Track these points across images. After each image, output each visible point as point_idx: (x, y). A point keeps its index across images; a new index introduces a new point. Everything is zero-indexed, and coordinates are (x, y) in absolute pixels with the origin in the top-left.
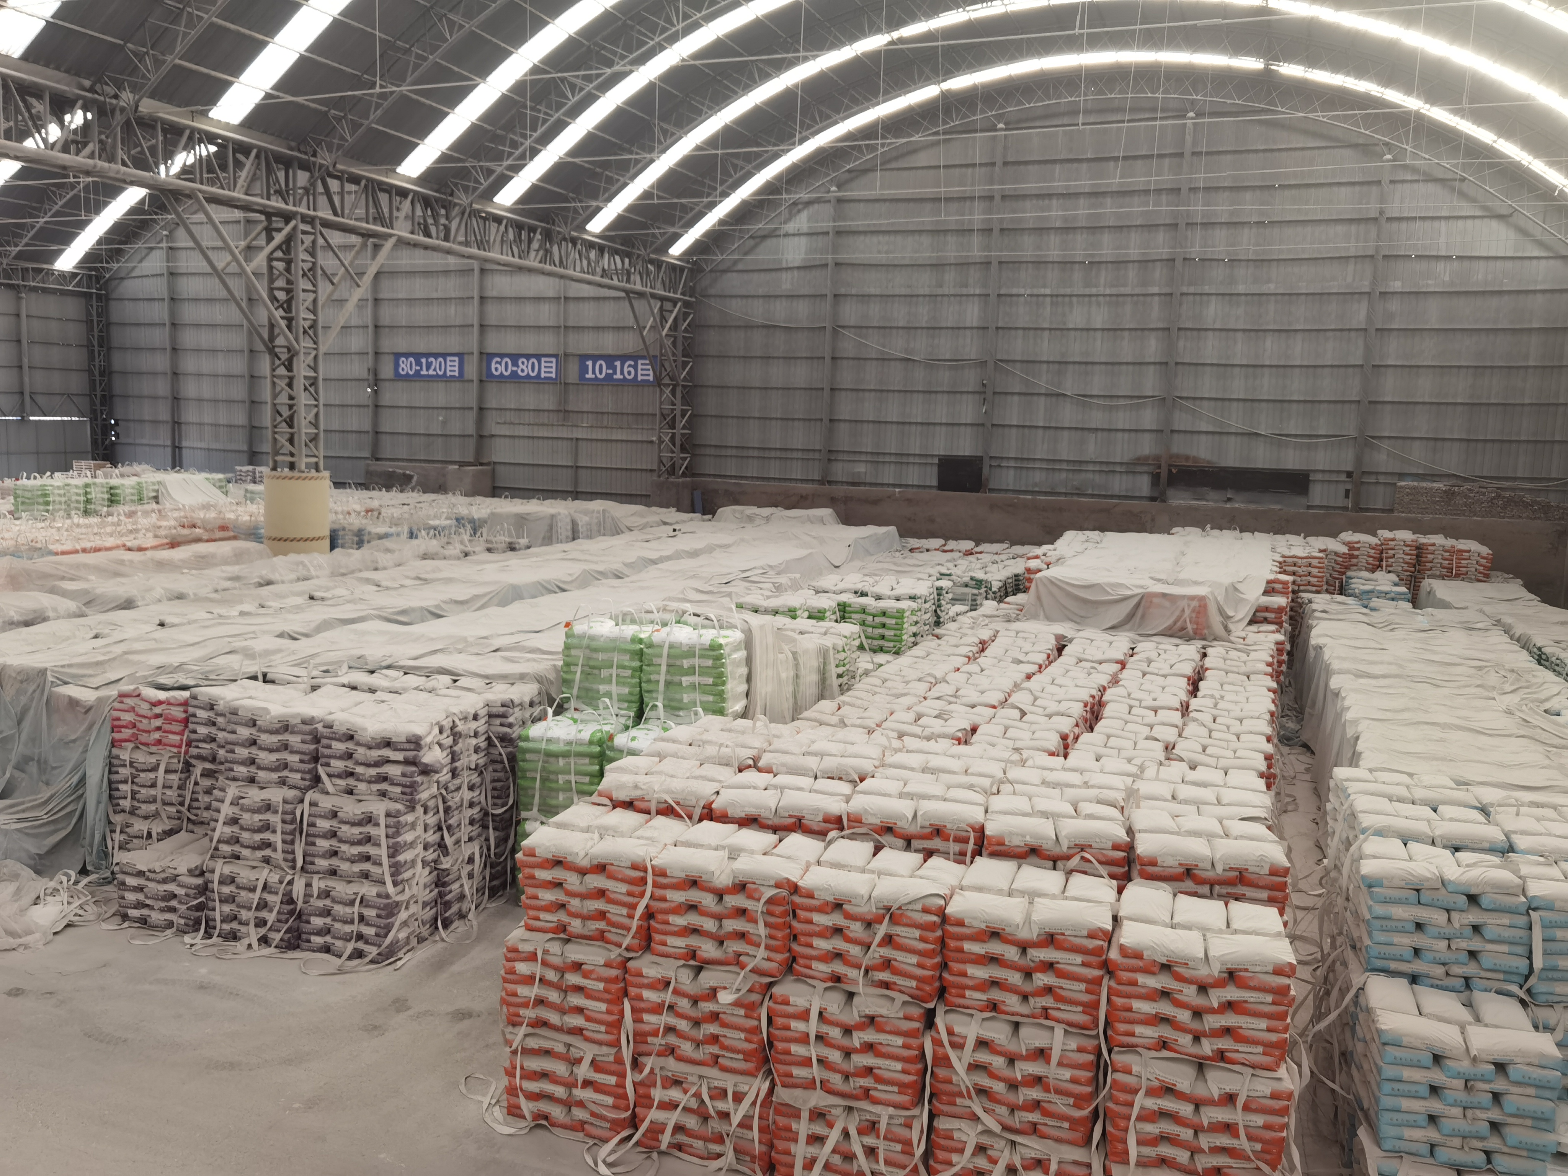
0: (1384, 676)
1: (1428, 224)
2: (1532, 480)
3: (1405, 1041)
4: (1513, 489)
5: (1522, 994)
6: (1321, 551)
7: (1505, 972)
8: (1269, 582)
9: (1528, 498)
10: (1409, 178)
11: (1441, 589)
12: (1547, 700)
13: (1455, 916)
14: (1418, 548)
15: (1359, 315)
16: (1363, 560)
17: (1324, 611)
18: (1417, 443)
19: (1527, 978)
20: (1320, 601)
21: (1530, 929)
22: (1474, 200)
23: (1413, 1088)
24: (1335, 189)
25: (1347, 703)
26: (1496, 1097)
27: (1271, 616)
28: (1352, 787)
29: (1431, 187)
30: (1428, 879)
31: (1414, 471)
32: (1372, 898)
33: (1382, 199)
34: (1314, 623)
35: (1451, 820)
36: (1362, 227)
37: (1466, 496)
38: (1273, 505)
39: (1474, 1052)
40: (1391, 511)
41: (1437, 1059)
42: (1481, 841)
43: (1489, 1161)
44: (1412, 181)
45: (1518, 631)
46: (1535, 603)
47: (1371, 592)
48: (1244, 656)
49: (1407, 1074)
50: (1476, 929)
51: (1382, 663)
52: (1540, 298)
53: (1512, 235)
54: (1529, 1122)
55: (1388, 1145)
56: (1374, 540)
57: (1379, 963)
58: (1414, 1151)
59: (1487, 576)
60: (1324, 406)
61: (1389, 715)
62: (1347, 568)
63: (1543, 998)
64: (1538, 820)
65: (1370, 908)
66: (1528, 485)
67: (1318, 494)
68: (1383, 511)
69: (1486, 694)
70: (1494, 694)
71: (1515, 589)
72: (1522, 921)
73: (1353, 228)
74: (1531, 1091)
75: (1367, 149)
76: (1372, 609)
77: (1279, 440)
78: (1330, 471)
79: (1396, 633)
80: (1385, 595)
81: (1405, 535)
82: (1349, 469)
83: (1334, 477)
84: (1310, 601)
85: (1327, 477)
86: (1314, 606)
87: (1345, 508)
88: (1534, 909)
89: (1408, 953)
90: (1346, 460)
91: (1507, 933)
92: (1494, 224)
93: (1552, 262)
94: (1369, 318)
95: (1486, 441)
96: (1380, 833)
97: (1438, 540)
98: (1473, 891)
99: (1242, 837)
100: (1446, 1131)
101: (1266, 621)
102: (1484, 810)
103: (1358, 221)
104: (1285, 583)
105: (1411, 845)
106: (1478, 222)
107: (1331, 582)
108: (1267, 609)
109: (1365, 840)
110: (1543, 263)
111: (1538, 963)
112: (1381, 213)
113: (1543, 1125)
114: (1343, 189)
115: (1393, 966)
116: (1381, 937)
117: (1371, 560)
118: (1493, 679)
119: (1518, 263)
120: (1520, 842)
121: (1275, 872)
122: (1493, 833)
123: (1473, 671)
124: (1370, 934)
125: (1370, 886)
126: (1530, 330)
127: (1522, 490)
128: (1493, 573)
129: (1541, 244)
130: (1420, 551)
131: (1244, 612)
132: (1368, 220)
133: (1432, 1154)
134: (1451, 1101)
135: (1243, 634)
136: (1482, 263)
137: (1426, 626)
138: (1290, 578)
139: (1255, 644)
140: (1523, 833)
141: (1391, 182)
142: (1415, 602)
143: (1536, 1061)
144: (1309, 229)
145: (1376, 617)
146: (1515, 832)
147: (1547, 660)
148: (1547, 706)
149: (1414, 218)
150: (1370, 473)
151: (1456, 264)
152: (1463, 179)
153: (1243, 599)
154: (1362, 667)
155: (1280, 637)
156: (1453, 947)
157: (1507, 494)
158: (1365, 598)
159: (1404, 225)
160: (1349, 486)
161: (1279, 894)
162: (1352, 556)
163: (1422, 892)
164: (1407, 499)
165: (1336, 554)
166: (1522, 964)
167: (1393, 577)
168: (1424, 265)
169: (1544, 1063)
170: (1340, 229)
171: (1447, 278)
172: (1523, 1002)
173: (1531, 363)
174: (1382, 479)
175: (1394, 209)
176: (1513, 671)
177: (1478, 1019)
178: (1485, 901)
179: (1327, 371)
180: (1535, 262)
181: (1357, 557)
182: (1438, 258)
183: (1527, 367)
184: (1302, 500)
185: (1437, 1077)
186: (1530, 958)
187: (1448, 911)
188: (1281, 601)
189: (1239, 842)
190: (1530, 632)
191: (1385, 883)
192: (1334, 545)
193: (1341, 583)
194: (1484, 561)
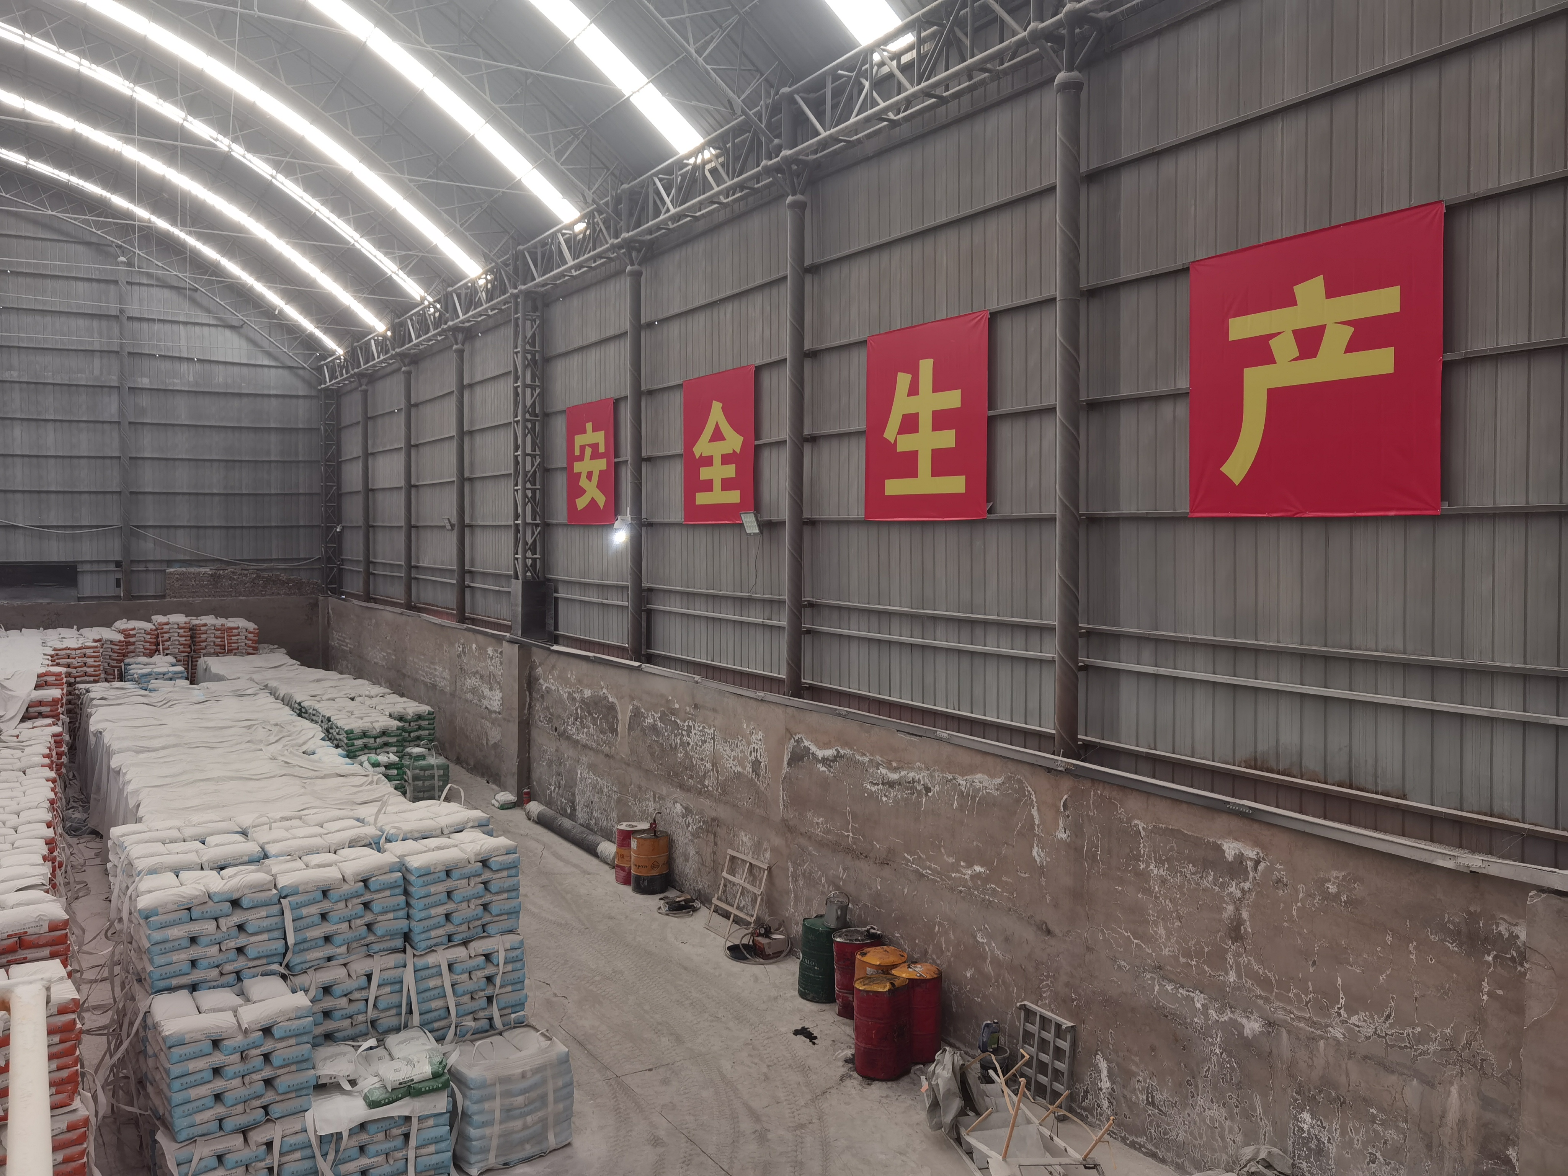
0: (163, 748)
1: (168, 327)
2: (284, 560)
3: (188, 1038)
4: (271, 570)
5: (282, 970)
6: (95, 641)
7: (267, 956)
8: (39, 676)
9: (283, 577)
10: (145, 282)
11: (215, 664)
12: (304, 743)
13: (222, 921)
14: (191, 629)
15: (110, 408)
16: (140, 646)
17: (102, 699)
18: (180, 532)
19: (285, 955)
20: (98, 690)
21: (283, 914)
22: (208, 311)
23: (198, 1077)
24: (72, 283)
25: (128, 777)
26: (267, 1057)
27: (45, 709)
28: (127, 841)
29: (167, 293)
30: (196, 897)
31: (181, 557)
32: (149, 928)
33: (121, 300)
34: (94, 710)
35: (216, 845)
36: (104, 323)
37: (231, 579)
38: (40, 599)
39: (244, 1026)
40: (163, 597)
41: (216, 1044)
42: (241, 857)
43: (267, 1114)
44: (147, 285)
45: (282, 692)
46: (297, 667)
47: (150, 674)
48: (18, 753)
49: (192, 1066)
50: (241, 927)
51: (161, 736)
52: (274, 401)
53: (244, 344)
54: (294, 1068)
55: (183, 1136)
56: (148, 626)
57: (162, 984)
58: (205, 1131)
59: (255, 649)
60: (85, 497)
61: (168, 780)
62: (125, 655)
63: (298, 968)
64: (287, 830)
65: (148, 937)
66: (282, 566)
67: (88, 585)
68: (155, 597)
69: (254, 747)
70: (261, 746)
71: (280, 657)
72: (275, 909)
73: (95, 323)
74: (292, 1041)
75: (99, 248)
76: (150, 691)
77: (41, 531)
78: (98, 562)
79: (175, 707)
80: (163, 676)
81: (179, 618)
82: (118, 558)
83: (103, 567)
84: (88, 691)
85: (95, 567)
86: (92, 695)
87: (118, 597)
88: (284, 897)
89: (186, 966)
90: (113, 549)
91: (265, 923)
92: (228, 333)
93: (280, 371)
94: (121, 412)
95: (242, 527)
96: (153, 871)
97: (209, 620)
98: (235, 896)
99: (18, 905)
100: (230, 1103)
101: (41, 715)
102: (244, 833)
103: (100, 317)
104: (59, 675)
105: (182, 875)
106: (213, 329)
107: (110, 671)
108: (40, 703)
109: (141, 880)
110: (273, 371)
111: (291, 940)
112: (122, 311)
113: (305, 1065)
114: (80, 284)
115: (174, 982)
116: (159, 960)
117: (147, 645)
118: (260, 734)
119: (252, 369)
120: (272, 849)
121: (54, 927)
122: (251, 848)
123: (244, 730)
124: (151, 961)
125: (147, 918)
126: (269, 429)
127: (278, 569)
128: (260, 646)
129: (269, 354)
130: (193, 632)
131: (16, 709)
132: (108, 317)
133: (221, 1128)
134: (230, 1075)
135: (16, 732)
136: (221, 367)
137: (203, 699)
138: (63, 670)
139: (30, 739)
140: (274, 842)
141: (128, 283)
142: (193, 679)
143: (293, 1016)
144: (48, 319)
145: (155, 697)
146: (268, 843)
147: (306, 712)
148: (304, 748)
149: (153, 320)
150: (139, 562)
151: (198, 366)
152: (196, 290)
153: (13, 697)
154: (140, 744)
155: (58, 729)
156: (223, 949)
157: (266, 574)
158: (142, 682)
159: (145, 325)
160: (119, 576)
161: (61, 948)
162: (129, 644)
163: (193, 910)
164: (177, 585)
165: (112, 642)
166: (279, 945)
167: (171, 659)
168: (167, 365)
169: (299, 1014)
170: (81, 322)
171: (191, 379)
172: (284, 977)
173: (273, 459)
174: (151, 567)
175: (133, 309)
176: (276, 725)
177: (248, 1000)
178: (245, 903)
179: (83, 462)
180: (266, 370)
181: (133, 644)
182: (180, 359)
183: (270, 462)
184: (72, 592)
185: (217, 1059)
186: (285, 939)
187: (216, 919)
188: (55, 693)
189: (15, 910)
190: (291, 691)
191: (160, 910)
192: (107, 634)
193: (120, 671)
194: (251, 636)
